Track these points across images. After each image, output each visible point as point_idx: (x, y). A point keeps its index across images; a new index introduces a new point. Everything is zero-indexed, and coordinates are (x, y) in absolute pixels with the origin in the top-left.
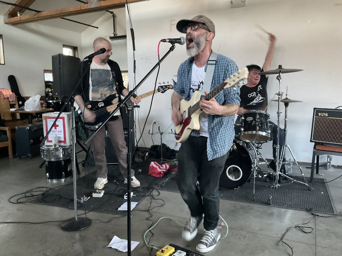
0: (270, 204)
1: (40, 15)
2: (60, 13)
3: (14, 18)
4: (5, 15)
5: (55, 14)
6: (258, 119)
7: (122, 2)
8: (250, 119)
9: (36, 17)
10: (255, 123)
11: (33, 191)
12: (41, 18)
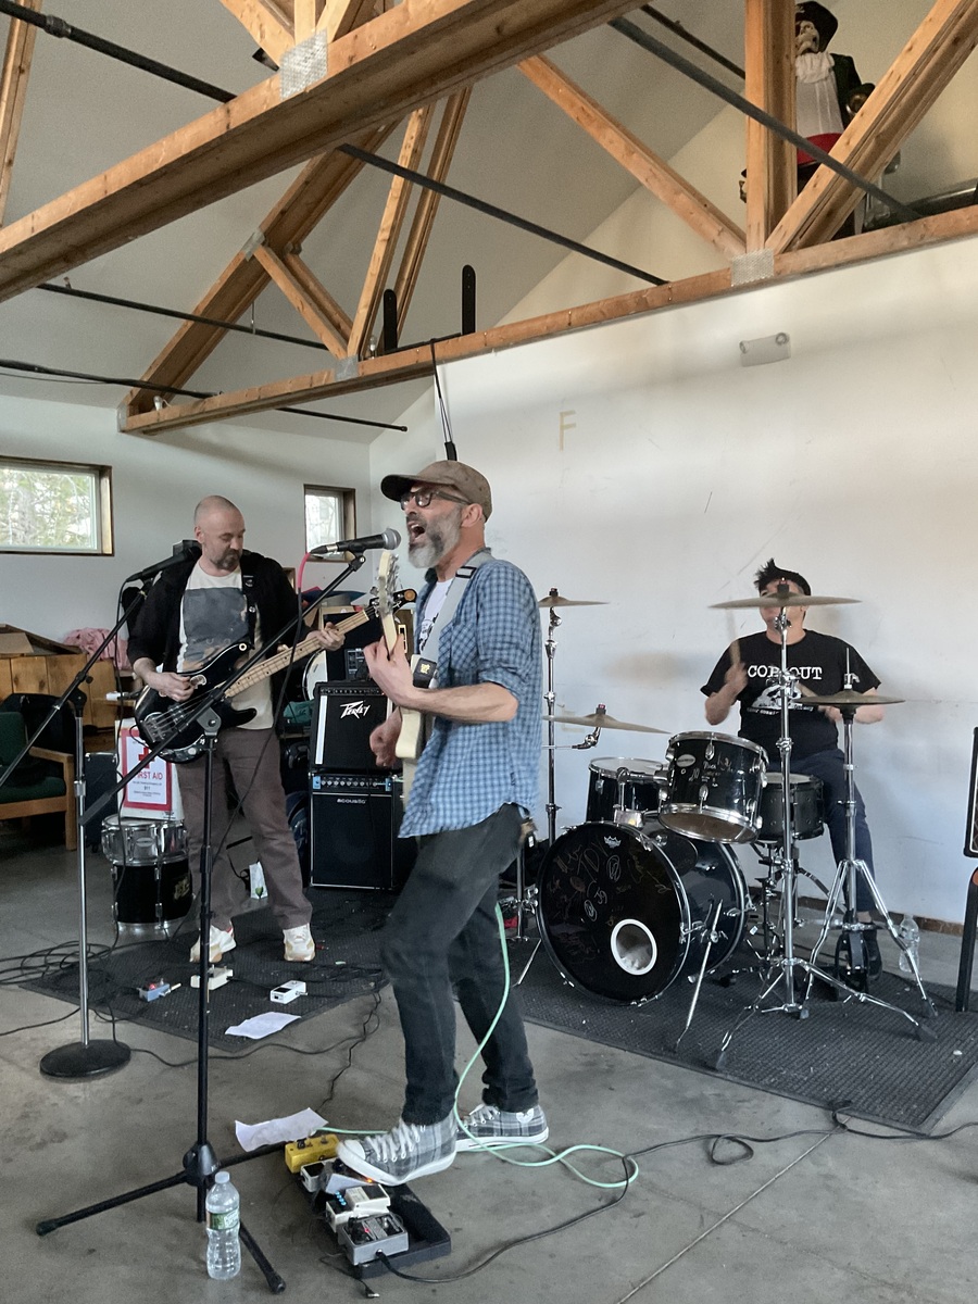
0: (713, 1069)
1: (209, 405)
2: (259, 400)
3: (143, 415)
4: (120, 407)
5: (243, 401)
6: (711, 762)
7: (420, 361)
8: (686, 760)
9: (196, 412)
10: (700, 776)
11: (54, 952)
12: (211, 414)
